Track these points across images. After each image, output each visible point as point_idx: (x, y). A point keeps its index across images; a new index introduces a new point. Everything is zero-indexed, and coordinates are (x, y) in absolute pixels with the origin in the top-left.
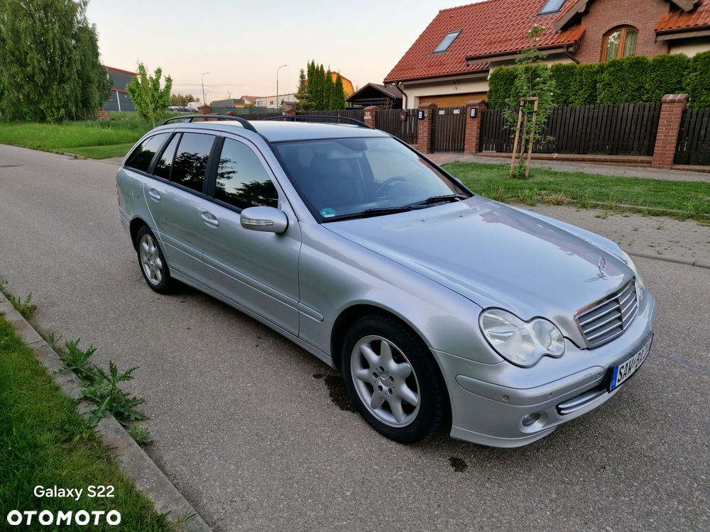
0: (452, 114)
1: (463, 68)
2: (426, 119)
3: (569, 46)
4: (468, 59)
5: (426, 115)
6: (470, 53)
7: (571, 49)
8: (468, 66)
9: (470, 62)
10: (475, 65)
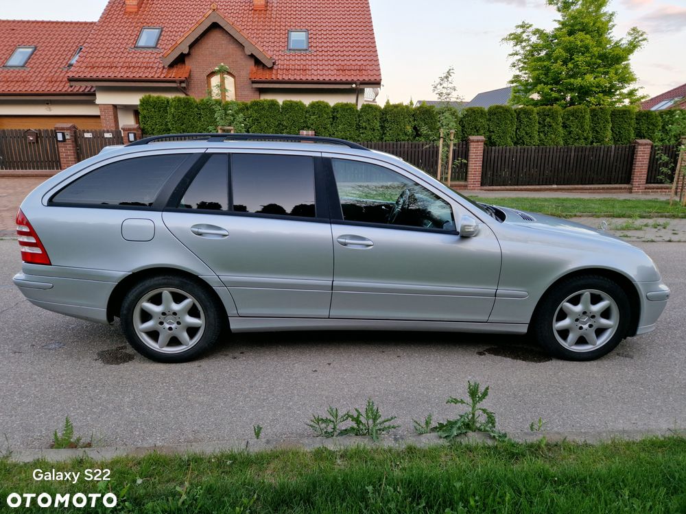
0: (103, 137)
1: (67, 88)
2: (70, 142)
3: (182, 82)
4: (71, 80)
5: (67, 137)
6: (70, 75)
7: (183, 85)
8: (71, 86)
9: (72, 83)
10: (79, 87)
